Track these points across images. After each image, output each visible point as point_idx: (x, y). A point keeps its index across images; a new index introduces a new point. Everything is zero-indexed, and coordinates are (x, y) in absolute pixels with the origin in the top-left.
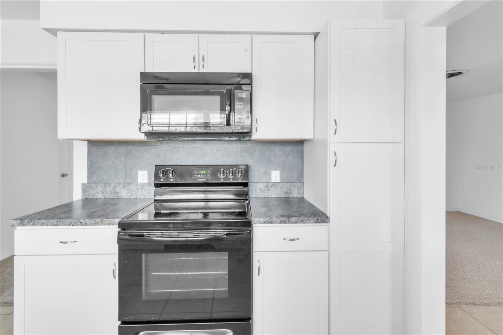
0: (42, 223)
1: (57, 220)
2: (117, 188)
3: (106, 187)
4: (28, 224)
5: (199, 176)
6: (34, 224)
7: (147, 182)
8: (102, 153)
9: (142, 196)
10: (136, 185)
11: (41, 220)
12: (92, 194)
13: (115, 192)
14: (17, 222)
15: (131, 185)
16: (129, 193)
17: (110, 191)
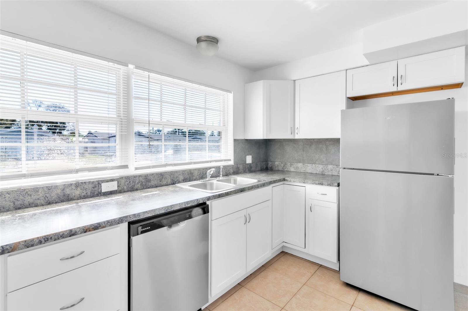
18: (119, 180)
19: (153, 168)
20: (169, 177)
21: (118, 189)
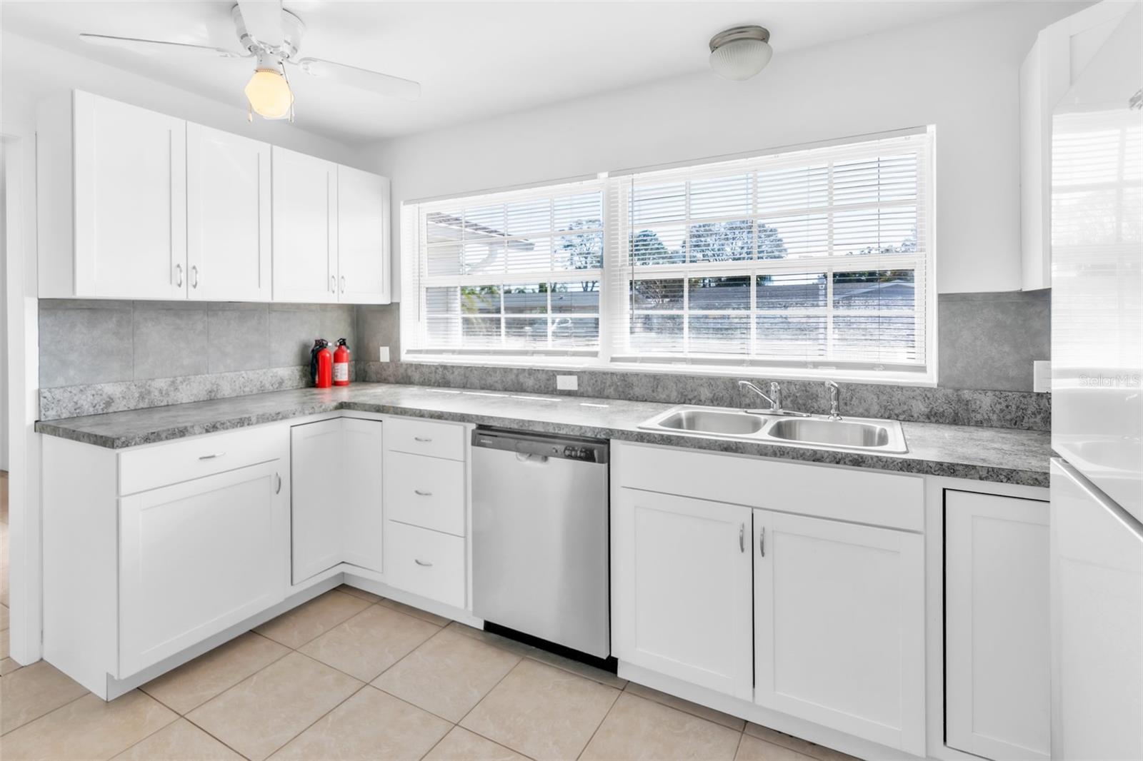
18: (580, 374)
19: (641, 362)
20: (672, 386)
21: (579, 389)
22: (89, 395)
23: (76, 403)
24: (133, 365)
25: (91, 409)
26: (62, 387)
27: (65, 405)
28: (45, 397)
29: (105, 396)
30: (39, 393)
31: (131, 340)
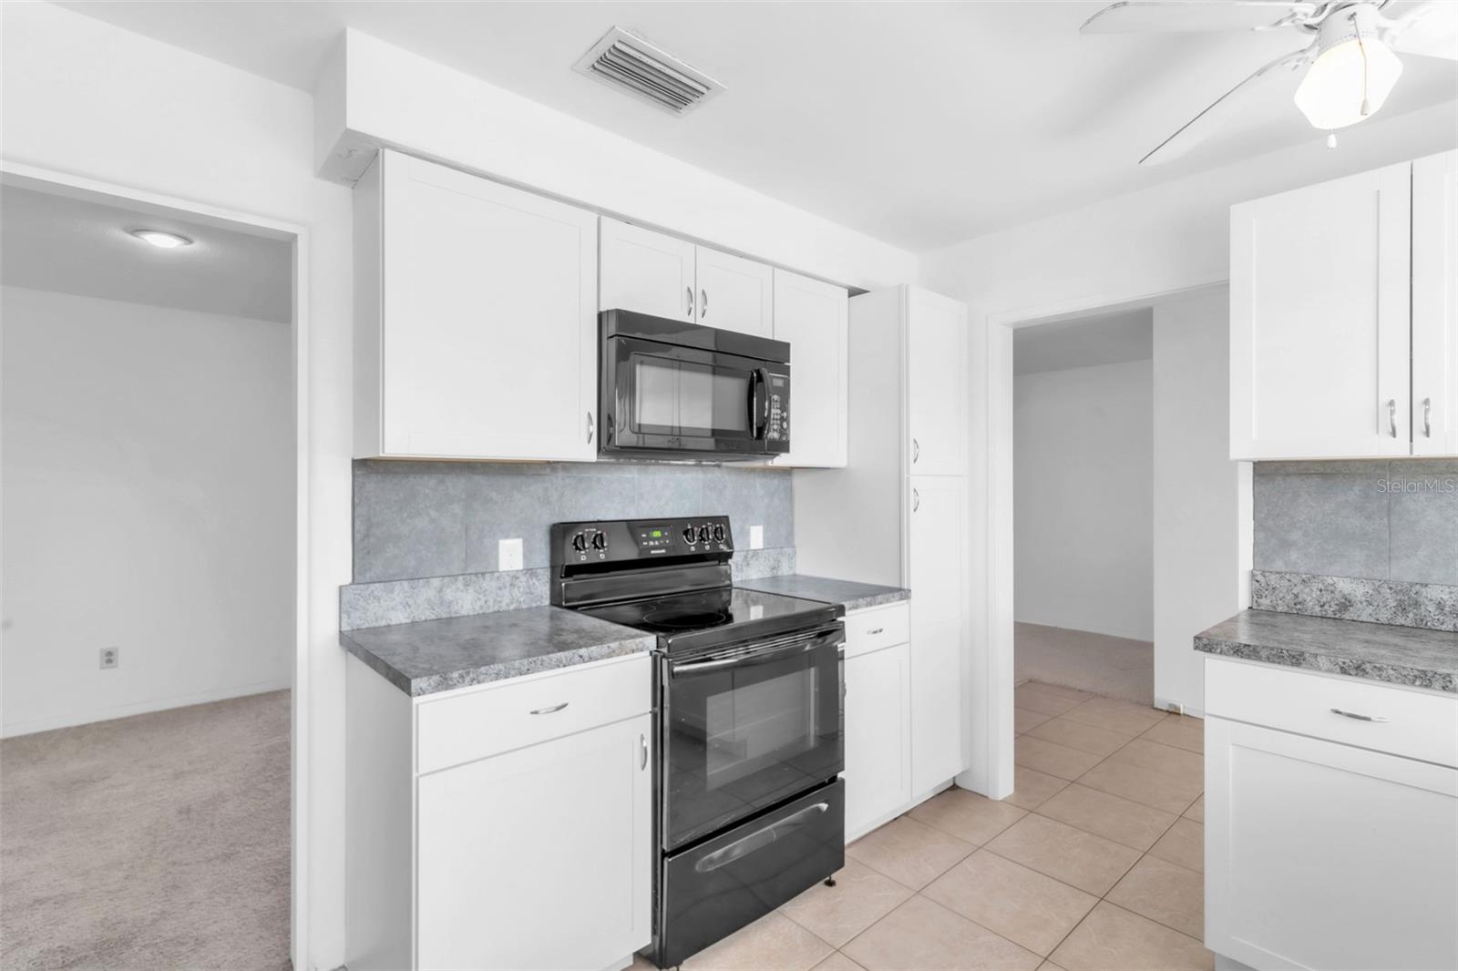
0: (495, 671)
1: (530, 660)
2: (448, 591)
3: (416, 591)
4: (460, 680)
5: (651, 543)
6: (474, 679)
7: (521, 568)
8: (401, 495)
9: (512, 603)
10: (498, 578)
11: (492, 666)
12: (375, 613)
13: (442, 603)
14: (431, 681)
15: (484, 579)
16: (479, 599)
17: (428, 600)
22: (1314, 589)
23: (1296, 596)
24: (1390, 558)
25: (1317, 609)
26: (1278, 573)
27: (1281, 595)
28: (1258, 581)
29: (1338, 595)
30: (1253, 575)
31: (1386, 520)
